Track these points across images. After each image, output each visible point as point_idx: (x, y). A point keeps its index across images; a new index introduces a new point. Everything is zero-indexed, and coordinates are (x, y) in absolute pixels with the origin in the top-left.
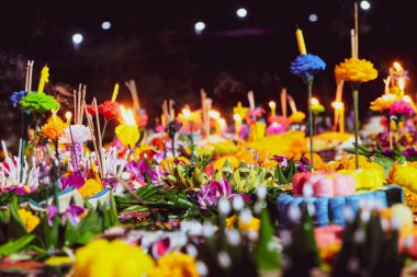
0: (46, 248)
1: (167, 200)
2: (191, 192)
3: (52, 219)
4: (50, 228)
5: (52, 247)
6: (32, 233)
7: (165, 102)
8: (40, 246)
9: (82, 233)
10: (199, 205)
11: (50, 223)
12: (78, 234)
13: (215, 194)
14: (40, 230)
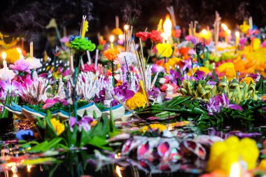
0: (69, 147)
1: (187, 108)
2: (202, 103)
3: (73, 126)
4: (72, 133)
5: (73, 145)
6: (60, 136)
7: (192, 22)
8: (65, 145)
9: (92, 137)
10: (208, 111)
11: (72, 130)
12: (90, 138)
13: (218, 104)
14: (65, 135)
